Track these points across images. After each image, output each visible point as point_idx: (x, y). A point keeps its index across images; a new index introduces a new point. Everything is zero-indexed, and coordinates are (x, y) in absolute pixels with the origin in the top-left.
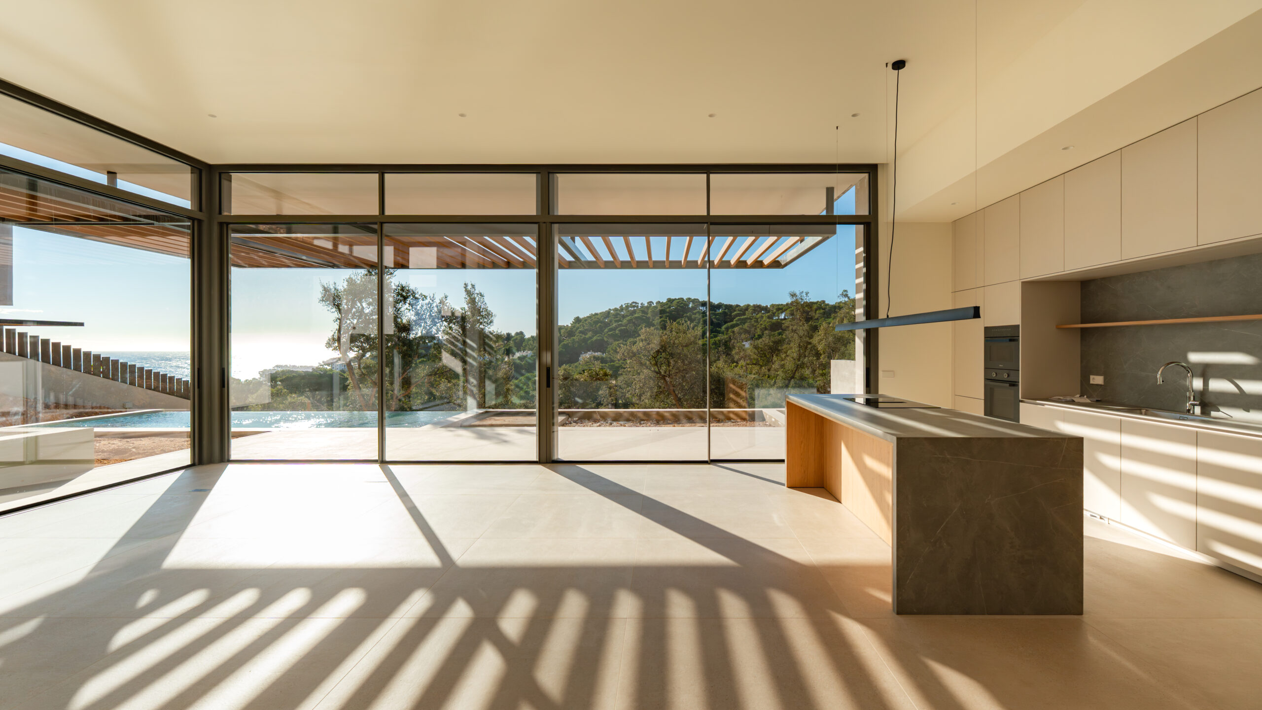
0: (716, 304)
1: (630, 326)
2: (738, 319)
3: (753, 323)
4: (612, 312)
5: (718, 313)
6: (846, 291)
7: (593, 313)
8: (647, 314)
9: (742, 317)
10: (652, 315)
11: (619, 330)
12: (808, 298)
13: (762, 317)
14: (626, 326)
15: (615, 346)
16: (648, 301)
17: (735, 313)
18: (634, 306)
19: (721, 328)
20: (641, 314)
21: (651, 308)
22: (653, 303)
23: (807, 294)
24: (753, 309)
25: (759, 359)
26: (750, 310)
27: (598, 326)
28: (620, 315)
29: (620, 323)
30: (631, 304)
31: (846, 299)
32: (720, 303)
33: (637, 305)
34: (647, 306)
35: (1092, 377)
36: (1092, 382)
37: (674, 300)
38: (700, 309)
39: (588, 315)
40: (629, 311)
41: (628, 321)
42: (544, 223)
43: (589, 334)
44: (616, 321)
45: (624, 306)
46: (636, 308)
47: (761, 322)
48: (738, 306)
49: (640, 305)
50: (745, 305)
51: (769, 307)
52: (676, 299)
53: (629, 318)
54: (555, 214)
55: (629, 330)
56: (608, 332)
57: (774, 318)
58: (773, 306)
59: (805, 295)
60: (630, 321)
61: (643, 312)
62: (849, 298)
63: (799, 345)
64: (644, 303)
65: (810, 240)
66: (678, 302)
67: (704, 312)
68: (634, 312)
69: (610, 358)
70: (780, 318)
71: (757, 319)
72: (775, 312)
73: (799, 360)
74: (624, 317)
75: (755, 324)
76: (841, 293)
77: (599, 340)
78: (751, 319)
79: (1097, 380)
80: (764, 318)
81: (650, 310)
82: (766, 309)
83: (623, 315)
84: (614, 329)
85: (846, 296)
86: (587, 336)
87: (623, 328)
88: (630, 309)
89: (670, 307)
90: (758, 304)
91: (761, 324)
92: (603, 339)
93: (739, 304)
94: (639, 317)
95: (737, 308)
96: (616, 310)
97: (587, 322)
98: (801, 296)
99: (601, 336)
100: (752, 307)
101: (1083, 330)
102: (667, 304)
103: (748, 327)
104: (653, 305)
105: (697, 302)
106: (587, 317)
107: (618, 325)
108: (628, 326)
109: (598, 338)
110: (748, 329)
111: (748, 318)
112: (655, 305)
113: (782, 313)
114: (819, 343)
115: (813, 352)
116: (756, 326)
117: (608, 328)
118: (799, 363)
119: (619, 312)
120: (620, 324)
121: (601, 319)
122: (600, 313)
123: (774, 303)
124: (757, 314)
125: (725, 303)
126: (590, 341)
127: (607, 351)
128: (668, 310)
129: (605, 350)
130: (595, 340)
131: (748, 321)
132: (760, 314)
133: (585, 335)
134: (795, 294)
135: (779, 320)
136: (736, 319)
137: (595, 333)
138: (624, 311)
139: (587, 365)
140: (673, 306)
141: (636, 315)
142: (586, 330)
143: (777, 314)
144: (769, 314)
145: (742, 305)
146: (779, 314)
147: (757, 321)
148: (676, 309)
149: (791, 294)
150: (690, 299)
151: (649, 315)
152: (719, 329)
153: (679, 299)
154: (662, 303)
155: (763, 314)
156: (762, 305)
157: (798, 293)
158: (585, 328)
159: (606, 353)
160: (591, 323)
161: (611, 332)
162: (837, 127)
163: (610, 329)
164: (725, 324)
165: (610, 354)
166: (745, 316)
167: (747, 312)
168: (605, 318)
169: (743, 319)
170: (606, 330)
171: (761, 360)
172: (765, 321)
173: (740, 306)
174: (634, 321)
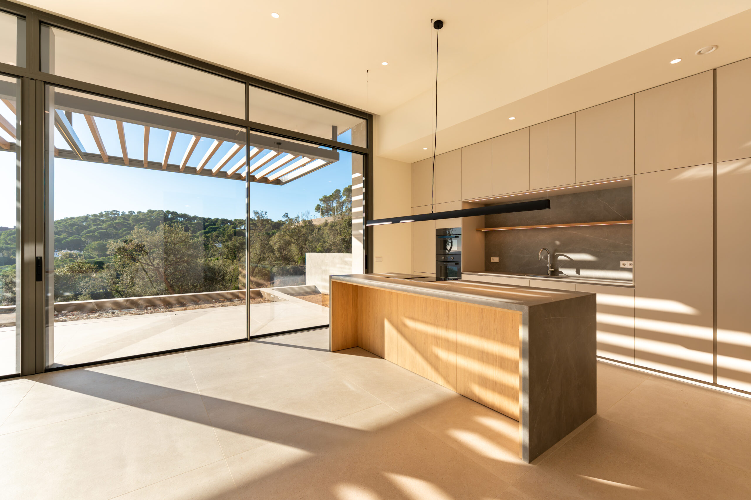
0: (192, 216)
1: (110, 229)
2: (210, 228)
3: (222, 231)
4: (90, 217)
5: (194, 223)
6: (287, 213)
7: (69, 217)
8: (128, 220)
9: (213, 227)
10: (133, 222)
11: (99, 233)
12: (266, 216)
13: (228, 227)
14: (106, 229)
15: (94, 245)
16: (130, 211)
17: (208, 223)
18: (115, 214)
19: (196, 234)
20: (122, 220)
21: (132, 216)
22: (134, 212)
23: (266, 213)
24: (221, 222)
25: (229, 255)
26: (219, 222)
27: (74, 228)
28: (99, 220)
29: (100, 226)
30: (111, 212)
31: (287, 219)
32: (195, 216)
33: (117, 213)
34: (128, 215)
35: (492, 258)
36: (492, 261)
37: (154, 211)
38: (178, 220)
39: (63, 219)
40: (109, 217)
41: (108, 225)
42: (33, 79)
43: (64, 235)
44: (94, 225)
45: (104, 213)
46: (116, 216)
47: (228, 231)
48: (209, 219)
49: (120, 213)
50: (215, 219)
51: (233, 221)
52: (156, 211)
53: (110, 223)
54: (51, 73)
55: (109, 232)
56: (86, 234)
57: (237, 229)
58: (236, 220)
59: (264, 214)
60: (110, 226)
61: (124, 219)
62: (289, 218)
63: (261, 245)
64: (125, 212)
65: (319, 162)
66: (158, 213)
67: (181, 221)
68: (115, 218)
69: (89, 255)
70: (241, 228)
71: (225, 228)
72: (238, 225)
73: (260, 255)
74: (103, 222)
75: (223, 232)
76: (284, 215)
77: (75, 240)
78: (220, 228)
79: (495, 259)
80: (230, 228)
81: (131, 218)
82: (231, 222)
83: (103, 220)
84: (94, 231)
85: (287, 216)
86: (61, 237)
87: (103, 231)
88: (111, 216)
89: (150, 216)
90: (225, 218)
91: (228, 232)
92: (80, 240)
93: (210, 218)
94: (119, 222)
95: (209, 221)
96: (95, 215)
97: (61, 225)
98: (262, 214)
99: (78, 237)
100: (221, 220)
101: (486, 232)
102: (148, 214)
103: (217, 233)
104: (134, 214)
105: (175, 214)
106: (61, 220)
107: (97, 228)
108: (109, 229)
109: (75, 238)
110: (218, 235)
111: (218, 228)
112: (136, 214)
113: (242, 225)
114: (275, 244)
115: (270, 250)
116: (224, 233)
117: (86, 230)
118: (261, 257)
119: (98, 217)
120: (100, 228)
121: (78, 223)
122: (77, 218)
123: (237, 219)
124: (224, 225)
125: (199, 216)
126: (64, 241)
127: (85, 249)
128: (148, 219)
129: (84, 249)
130: (71, 240)
131: (218, 230)
132: (226, 225)
133: (60, 235)
134: (258, 213)
135: (240, 230)
136: (208, 228)
137: (70, 234)
138: (104, 217)
139: (62, 261)
140: (153, 216)
141: (117, 221)
142: (60, 231)
143: (239, 226)
144: (233, 225)
145: (213, 218)
146: (240, 225)
147: (224, 230)
148: (156, 218)
149: (255, 212)
150: (169, 211)
151: (130, 222)
152: (195, 234)
153: (159, 211)
154: (143, 213)
155: (229, 225)
156: (228, 219)
157: (260, 212)
158: (59, 230)
159: (83, 251)
160: (66, 225)
161: (90, 234)
162: (368, 71)
163: (88, 231)
164: (199, 231)
165: (89, 252)
166: (215, 226)
167: (216, 223)
168: (83, 222)
169: (214, 228)
170: (84, 232)
171: (230, 255)
172: (230, 230)
173: (211, 219)
174: (114, 225)
